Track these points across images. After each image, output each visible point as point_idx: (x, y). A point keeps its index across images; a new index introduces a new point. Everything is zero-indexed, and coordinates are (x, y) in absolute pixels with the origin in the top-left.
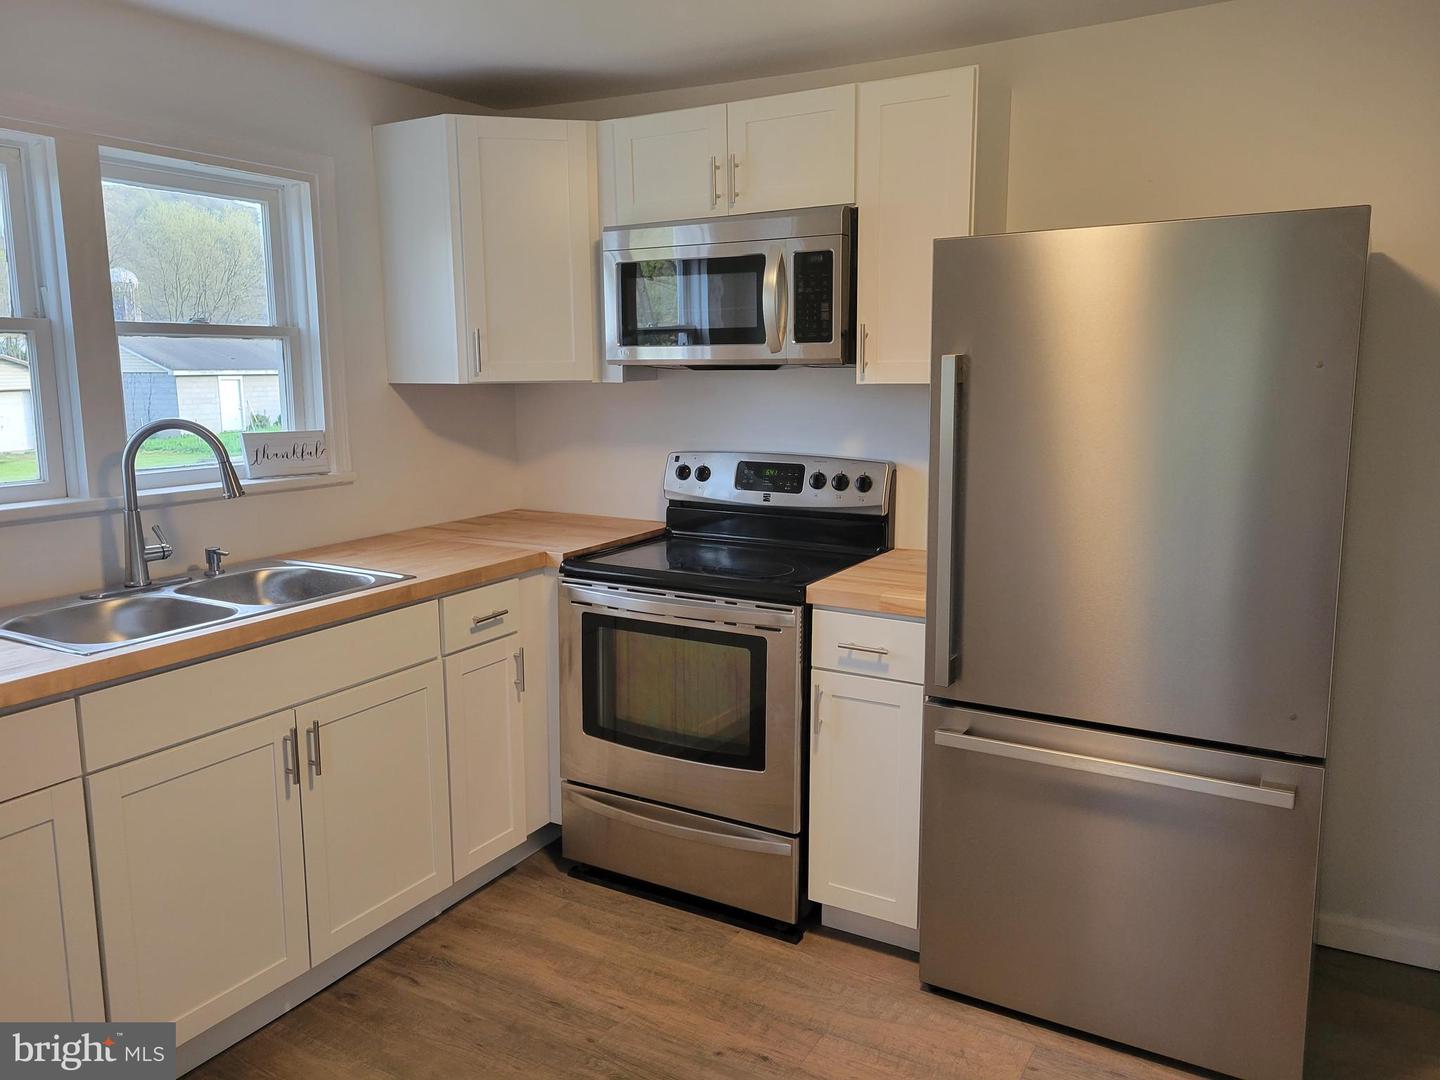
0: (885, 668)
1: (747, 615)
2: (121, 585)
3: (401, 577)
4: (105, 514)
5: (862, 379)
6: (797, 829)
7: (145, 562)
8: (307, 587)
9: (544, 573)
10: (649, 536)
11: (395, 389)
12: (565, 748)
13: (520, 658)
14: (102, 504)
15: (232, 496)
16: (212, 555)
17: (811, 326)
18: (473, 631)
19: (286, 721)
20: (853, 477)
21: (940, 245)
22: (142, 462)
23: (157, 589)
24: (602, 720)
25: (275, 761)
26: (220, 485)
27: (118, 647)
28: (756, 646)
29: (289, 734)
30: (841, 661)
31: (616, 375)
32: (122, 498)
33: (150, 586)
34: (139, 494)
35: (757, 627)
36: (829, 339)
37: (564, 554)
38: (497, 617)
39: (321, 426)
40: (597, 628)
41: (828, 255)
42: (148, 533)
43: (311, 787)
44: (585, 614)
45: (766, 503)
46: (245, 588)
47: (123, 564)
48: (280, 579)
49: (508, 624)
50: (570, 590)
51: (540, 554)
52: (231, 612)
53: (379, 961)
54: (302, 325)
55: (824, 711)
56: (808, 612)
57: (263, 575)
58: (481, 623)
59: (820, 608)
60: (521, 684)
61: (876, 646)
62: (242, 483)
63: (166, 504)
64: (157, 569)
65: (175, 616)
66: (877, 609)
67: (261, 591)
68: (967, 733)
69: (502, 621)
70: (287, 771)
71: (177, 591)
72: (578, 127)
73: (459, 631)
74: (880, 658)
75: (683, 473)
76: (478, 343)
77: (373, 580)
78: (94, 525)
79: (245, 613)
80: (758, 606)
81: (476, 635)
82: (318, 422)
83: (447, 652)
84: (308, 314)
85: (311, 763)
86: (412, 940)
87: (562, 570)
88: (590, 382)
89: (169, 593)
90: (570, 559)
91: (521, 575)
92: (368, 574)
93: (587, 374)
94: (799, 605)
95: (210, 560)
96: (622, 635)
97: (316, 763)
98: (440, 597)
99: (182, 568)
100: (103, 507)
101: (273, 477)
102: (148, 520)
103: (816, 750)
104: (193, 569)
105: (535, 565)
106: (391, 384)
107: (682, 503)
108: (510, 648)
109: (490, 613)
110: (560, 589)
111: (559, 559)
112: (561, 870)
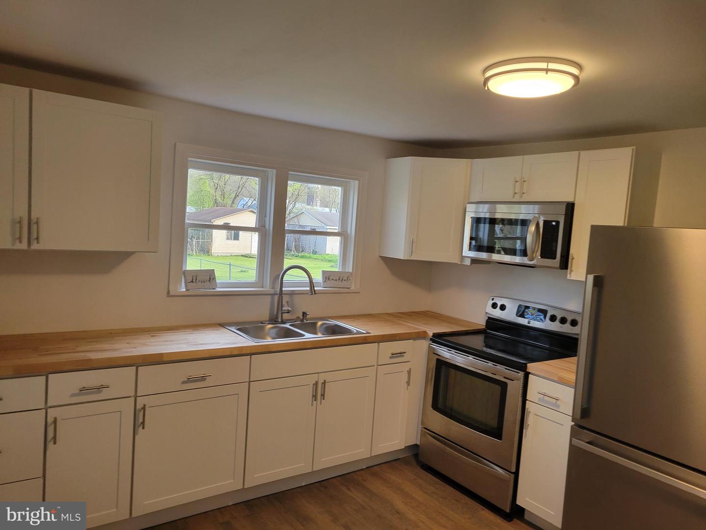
0: (558, 406)
1: (500, 371)
2: (273, 320)
3: (365, 332)
4: (273, 295)
5: (570, 277)
6: (514, 470)
7: (282, 313)
8: (334, 330)
9: (425, 339)
10: (475, 331)
11: (382, 259)
12: (424, 414)
13: (409, 372)
14: (272, 291)
15: (312, 294)
16: (304, 314)
17: (547, 252)
18: (391, 358)
19: (314, 378)
20: (569, 319)
21: (593, 227)
22: (286, 278)
23: (284, 323)
24: (440, 405)
25: (309, 391)
26: (308, 289)
27: (269, 341)
28: (504, 386)
29: (315, 382)
30: (540, 399)
31: (468, 262)
32: (278, 290)
33: (283, 322)
34: (283, 289)
35: (505, 378)
36: (555, 258)
37: (433, 333)
38: (401, 354)
39: (351, 271)
40: (442, 366)
41: (558, 223)
42: (284, 303)
43: (321, 404)
44: (437, 359)
45: (528, 325)
46: (311, 327)
47: (275, 313)
48: (325, 326)
49: (406, 358)
50: (434, 349)
51: (424, 331)
52: (303, 335)
53: (338, 478)
54: (349, 232)
55: (530, 420)
56: (527, 375)
57: (320, 323)
58: (394, 355)
59: (533, 374)
60: (408, 383)
61: (555, 396)
62: (315, 289)
63: (292, 294)
64: (286, 316)
65: (288, 334)
66: (556, 379)
67: (318, 329)
68: (587, 443)
69: (403, 356)
70: (313, 396)
71: (290, 325)
72: (464, 162)
73: (385, 358)
74: (556, 402)
75: (494, 306)
76: (412, 244)
77: (355, 331)
78: (269, 298)
79: (308, 336)
80: (506, 369)
81: (391, 359)
82: (350, 269)
83: (379, 364)
84: (352, 229)
85: (322, 395)
86: (352, 474)
87: (431, 339)
88: (457, 264)
89: (287, 326)
90: (435, 335)
91: (414, 339)
92: (353, 329)
93: (456, 260)
94: (523, 371)
95: (303, 316)
96: (453, 371)
97: (323, 395)
98: (379, 342)
99: (294, 317)
100: (273, 293)
101: (331, 288)
102: (285, 299)
103: (526, 436)
104: (298, 317)
105: (421, 336)
106: (380, 256)
107: (493, 319)
108: (406, 367)
109: (399, 352)
110: (429, 346)
111: (431, 334)
112: (418, 465)
